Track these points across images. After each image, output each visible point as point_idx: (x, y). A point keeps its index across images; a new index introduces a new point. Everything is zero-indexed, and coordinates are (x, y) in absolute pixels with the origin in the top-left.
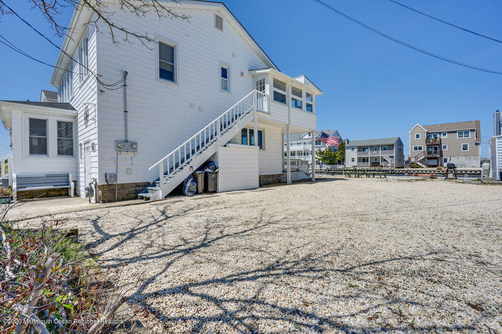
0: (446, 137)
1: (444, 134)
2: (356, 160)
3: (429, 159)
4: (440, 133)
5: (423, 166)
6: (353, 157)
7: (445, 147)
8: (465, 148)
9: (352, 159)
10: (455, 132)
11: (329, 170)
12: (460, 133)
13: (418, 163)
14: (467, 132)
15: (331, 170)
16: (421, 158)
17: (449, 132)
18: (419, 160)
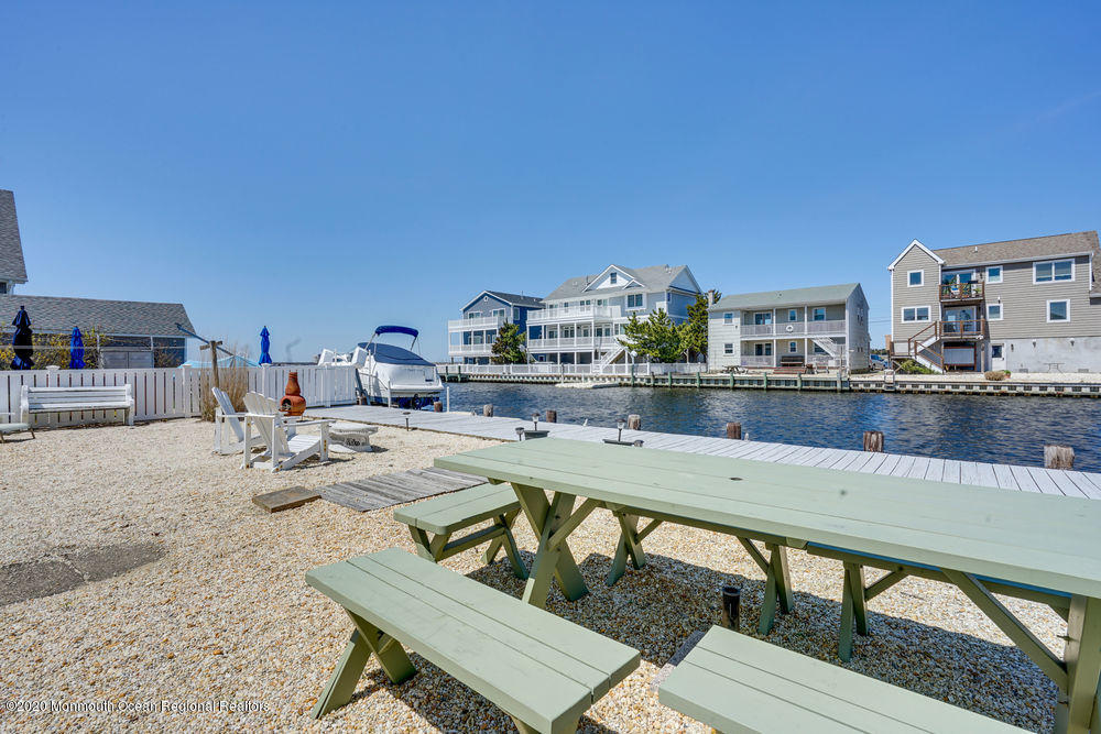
0: (1001, 279)
1: (994, 273)
2: (737, 348)
3: (949, 345)
4: (980, 269)
5: (935, 368)
6: (729, 342)
7: (995, 310)
8: (1058, 312)
9: (727, 346)
10: (1028, 265)
11: (656, 380)
12: (1044, 267)
13: (920, 360)
14: (1063, 265)
15: (663, 380)
16: (927, 344)
17: (1007, 266)
18: (919, 348)
